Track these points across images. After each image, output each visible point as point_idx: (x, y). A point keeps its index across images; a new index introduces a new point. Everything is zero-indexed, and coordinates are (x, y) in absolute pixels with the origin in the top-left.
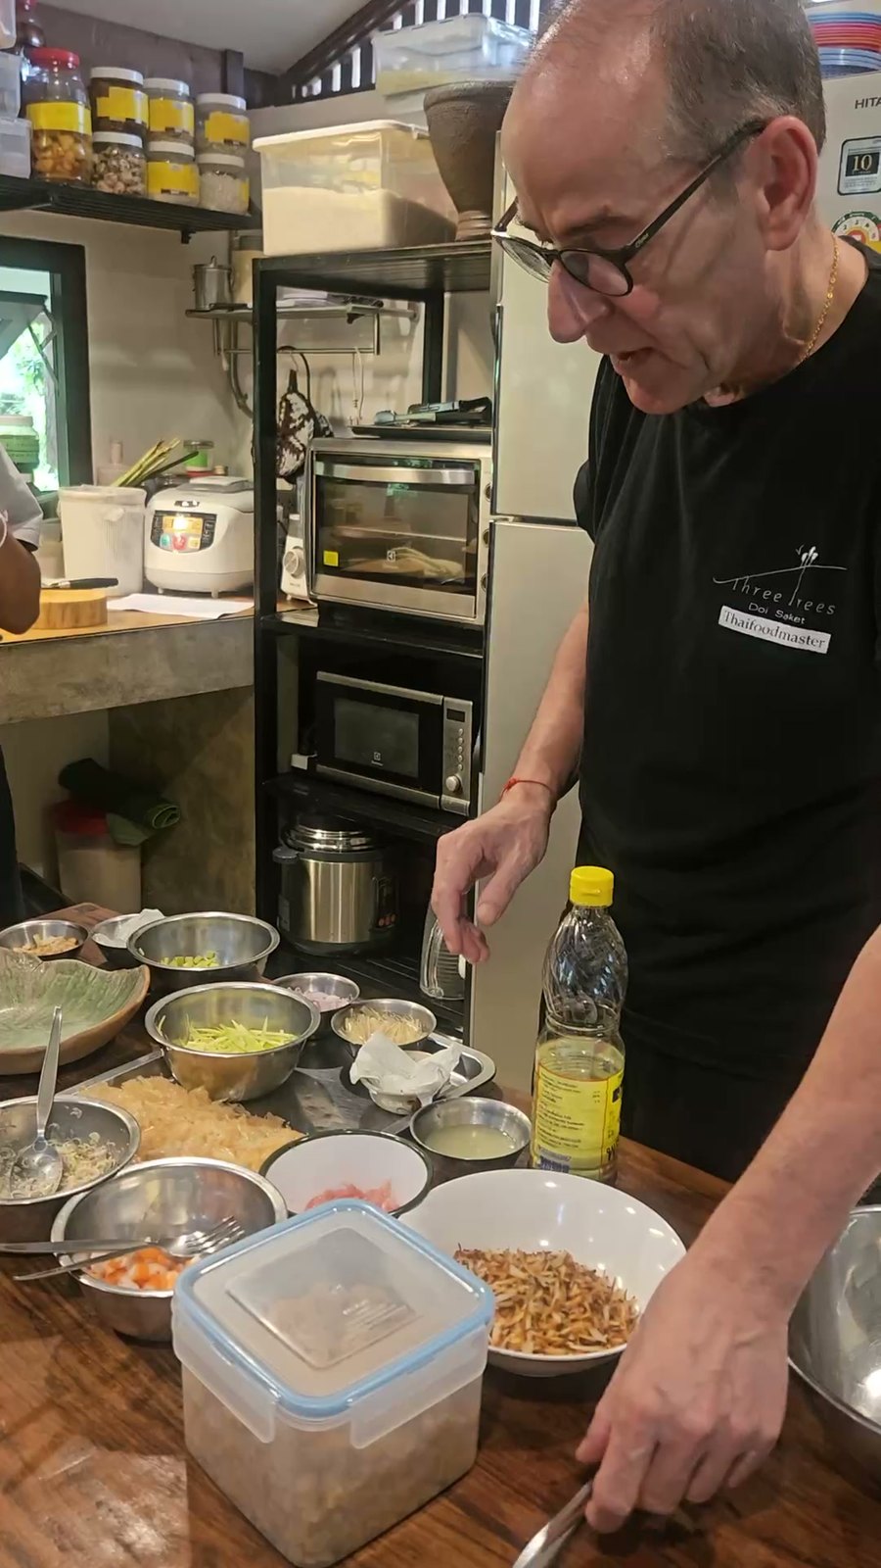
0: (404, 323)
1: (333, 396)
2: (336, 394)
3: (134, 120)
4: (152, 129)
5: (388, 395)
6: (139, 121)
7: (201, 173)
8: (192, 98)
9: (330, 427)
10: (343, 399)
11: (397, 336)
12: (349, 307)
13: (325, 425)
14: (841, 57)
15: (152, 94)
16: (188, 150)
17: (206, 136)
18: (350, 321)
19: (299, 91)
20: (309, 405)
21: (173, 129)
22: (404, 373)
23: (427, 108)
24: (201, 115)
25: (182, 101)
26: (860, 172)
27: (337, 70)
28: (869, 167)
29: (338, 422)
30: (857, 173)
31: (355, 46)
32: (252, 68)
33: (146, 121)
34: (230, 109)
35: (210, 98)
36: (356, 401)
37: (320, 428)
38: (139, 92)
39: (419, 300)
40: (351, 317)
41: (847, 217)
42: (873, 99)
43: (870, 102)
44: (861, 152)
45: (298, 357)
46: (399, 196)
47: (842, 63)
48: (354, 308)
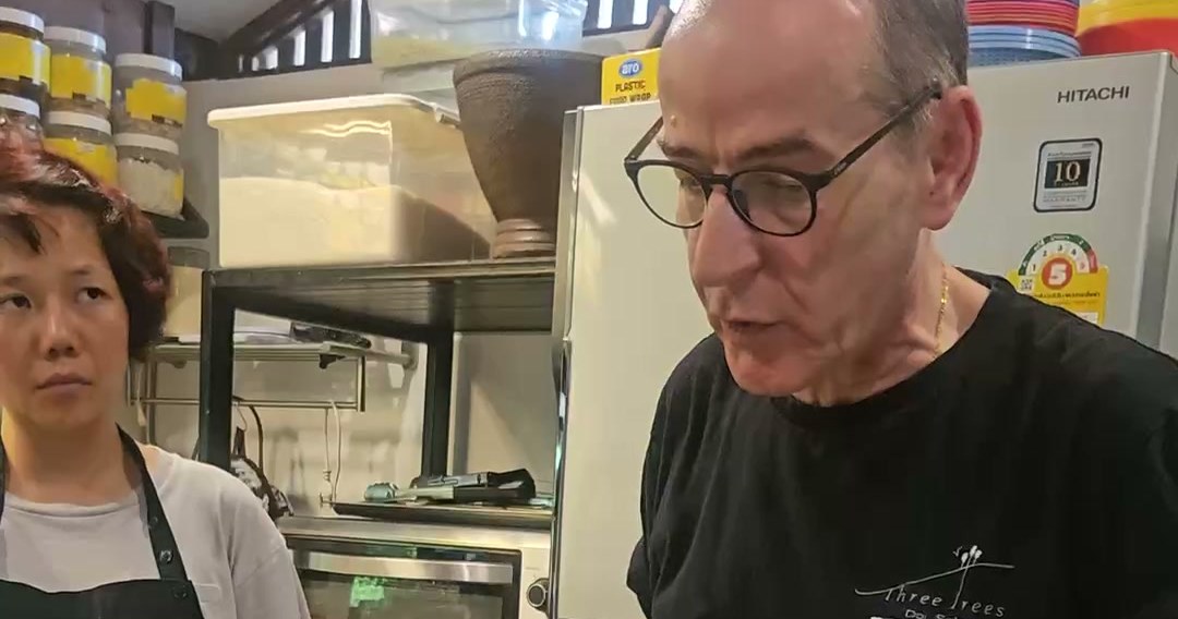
0: (396, 372)
1: (293, 467)
2: (298, 464)
3: (31, 80)
4: (54, 95)
5: (371, 467)
6: (36, 82)
7: (119, 158)
8: (109, 58)
9: (290, 506)
10: (306, 469)
11: (386, 388)
12: (325, 346)
13: (284, 505)
14: (1029, 39)
15: (57, 48)
16: (102, 125)
17: (128, 109)
18: (323, 365)
19: (248, 64)
20: (261, 475)
21: (82, 97)
22: (394, 438)
23: (457, 82)
24: (120, 81)
25: (97, 60)
26: (1064, 183)
27: (301, 39)
28: (1076, 177)
29: (300, 502)
30: (1059, 185)
31: (327, 9)
32: (186, 28)
33: (47, 82)
34: (162, 75)
35: (134, 59)
36: (329, 472)
37: (276, 506)
38: (38, 43)
39: (419, 340)
40: (325, 360)
41: (1047, 240)
42: (1082, 92)
43: (1077, 96)
44: (1067, 158)
45: (247, 411)
46: (414, 196)
47: (1028, 47)
48: (333, 347)
